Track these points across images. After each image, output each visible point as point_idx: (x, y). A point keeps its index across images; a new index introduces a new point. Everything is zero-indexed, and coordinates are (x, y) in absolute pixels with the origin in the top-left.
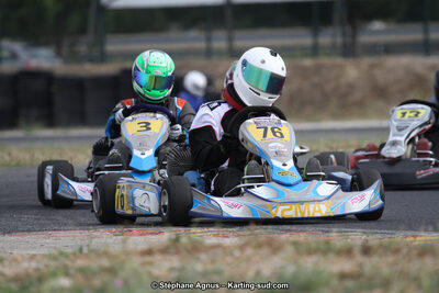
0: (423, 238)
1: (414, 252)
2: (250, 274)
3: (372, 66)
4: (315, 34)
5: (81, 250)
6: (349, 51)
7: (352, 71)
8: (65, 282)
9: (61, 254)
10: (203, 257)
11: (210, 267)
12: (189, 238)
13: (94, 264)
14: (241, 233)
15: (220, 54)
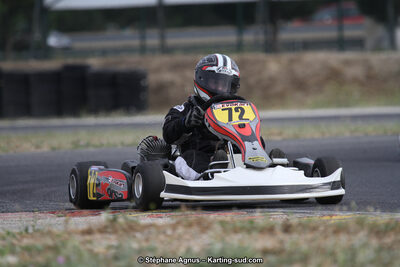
0: (338, 217)
1: (330, 230)
2: (182, 251)
3: (292, 61)
4: (241, 31)
5: (26, 230)
6: (271, 47)
7: (274, 66)
8: (12, 259)
9: (8, 233)
10: (138, 235)
11: (144, 244)
12: (126, 219)
13: (39, 243)
14: (173, 213)
15: (153, 50)
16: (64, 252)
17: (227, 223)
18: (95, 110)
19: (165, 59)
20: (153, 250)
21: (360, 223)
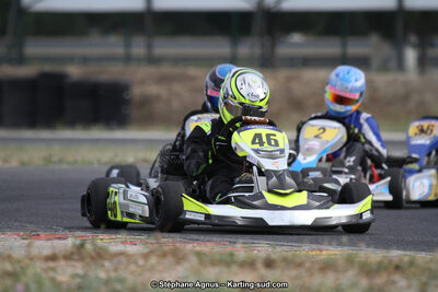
0: (330, 252)
1: (317, 267)
3: (290, 79)
4: (235, 42)
6: (268, 62)
10: (107, 264)
11: (113, 274)
12: (95, 244)
14: (149, 241)
15: (139, 60)
16: (24, 279)
17: (205, 254)
18: (72, 123)
19: (151, 70)
20: (121, 281)
21: (350, 261)
